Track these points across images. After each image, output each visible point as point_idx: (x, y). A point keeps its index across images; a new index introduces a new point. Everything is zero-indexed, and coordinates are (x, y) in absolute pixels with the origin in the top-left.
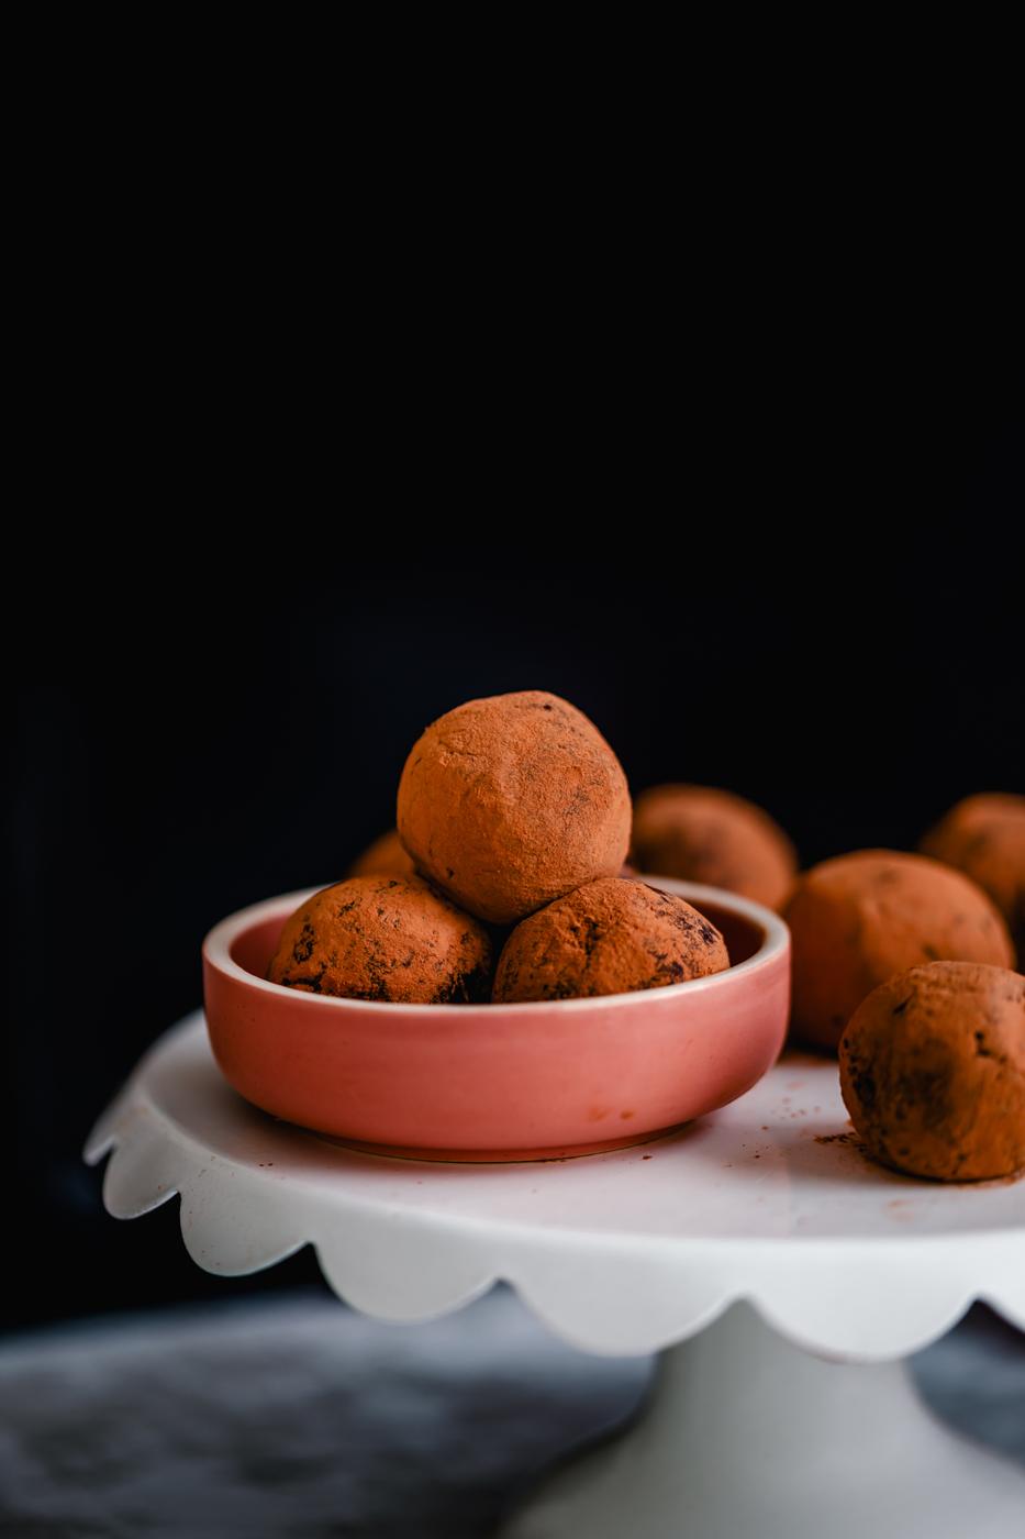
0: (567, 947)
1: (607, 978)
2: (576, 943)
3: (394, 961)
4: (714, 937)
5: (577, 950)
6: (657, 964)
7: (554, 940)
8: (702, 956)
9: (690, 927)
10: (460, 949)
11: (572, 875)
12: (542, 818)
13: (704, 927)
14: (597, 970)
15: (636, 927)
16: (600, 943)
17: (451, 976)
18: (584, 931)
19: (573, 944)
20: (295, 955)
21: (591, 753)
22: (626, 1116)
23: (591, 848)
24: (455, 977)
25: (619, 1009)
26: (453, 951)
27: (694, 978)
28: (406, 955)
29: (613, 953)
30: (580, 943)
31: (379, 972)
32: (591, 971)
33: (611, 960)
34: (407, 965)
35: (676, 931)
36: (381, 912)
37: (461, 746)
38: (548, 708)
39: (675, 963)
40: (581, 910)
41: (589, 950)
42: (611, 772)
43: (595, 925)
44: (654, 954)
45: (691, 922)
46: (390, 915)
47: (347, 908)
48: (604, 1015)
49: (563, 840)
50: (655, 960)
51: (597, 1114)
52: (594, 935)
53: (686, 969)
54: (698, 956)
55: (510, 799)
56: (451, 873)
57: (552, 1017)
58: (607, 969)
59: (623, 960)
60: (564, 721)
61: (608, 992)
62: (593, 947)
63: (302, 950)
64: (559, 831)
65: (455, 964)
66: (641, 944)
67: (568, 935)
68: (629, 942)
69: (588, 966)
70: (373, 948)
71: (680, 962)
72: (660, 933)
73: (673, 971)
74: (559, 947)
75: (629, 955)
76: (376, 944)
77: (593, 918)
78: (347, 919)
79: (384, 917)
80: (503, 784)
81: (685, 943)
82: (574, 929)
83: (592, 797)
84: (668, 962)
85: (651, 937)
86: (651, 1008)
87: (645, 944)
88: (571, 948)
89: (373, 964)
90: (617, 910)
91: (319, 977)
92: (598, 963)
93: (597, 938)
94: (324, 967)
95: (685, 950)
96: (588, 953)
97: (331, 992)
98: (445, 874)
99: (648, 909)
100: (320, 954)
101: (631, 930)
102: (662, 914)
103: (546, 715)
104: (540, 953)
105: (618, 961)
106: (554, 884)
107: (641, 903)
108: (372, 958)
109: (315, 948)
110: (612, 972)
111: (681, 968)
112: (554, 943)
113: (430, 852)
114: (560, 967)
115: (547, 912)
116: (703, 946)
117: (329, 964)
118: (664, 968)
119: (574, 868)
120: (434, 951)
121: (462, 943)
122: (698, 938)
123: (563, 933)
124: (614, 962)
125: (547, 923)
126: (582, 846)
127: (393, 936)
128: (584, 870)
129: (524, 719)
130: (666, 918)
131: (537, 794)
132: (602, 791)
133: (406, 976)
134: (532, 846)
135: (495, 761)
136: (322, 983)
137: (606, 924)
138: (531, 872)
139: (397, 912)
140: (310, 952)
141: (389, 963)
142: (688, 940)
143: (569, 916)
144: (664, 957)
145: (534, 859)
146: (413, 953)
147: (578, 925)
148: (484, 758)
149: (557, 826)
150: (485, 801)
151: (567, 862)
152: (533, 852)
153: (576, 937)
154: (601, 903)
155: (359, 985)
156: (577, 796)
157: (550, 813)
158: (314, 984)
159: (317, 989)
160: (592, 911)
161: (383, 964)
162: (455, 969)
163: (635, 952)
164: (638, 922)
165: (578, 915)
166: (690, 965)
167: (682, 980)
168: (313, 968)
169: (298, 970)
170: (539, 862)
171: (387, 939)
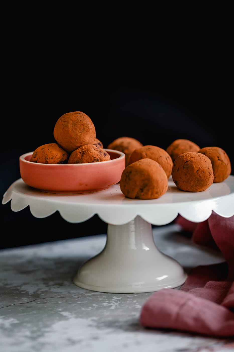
2: (80, 155)
3: (50, 158)
4: (106, 155)
5: (80, 156)
6: (94, 159)
7: (77, 154)
8: (103, 158)
9: (101, 153)
10: (62, 156)
11: (82, 144)
12: (76, 133)
13: (105, 153)
14: (83, 159)
15: (91, 152)
16: (84, 155)
17: (60, 161)
18: (82, 153)
20: (34, 157)
21: (86, 122)
22: (86, 185)
23: (85, 139)
24: (61, 161)
25: (84, 166)
26: (61, 157)
27: (101, 161)
28: (52, 157)
29: (86, 156)
30: (81, 155)
31: (47, 160)
32: (82, 160)
33: (85, 157)
34: (52, 159)
35: (98, 153)
36: (48, 149)
37: (63, 120)
38: (80, 114)
39: (97, 159)
40: (82, 149)
41: (82, 156)
42: (90, 125)
43: (84, 152)
44: (93, 157)
45: (102, 152)
46: (50, 150)
47: (43, 149)
48: (82, 166)
49: (80, 137)
50: (93, 158)
51: (81, 184)
52: (83, 153)
53: (99, 160)
54: (102, 158)
55: (70, 129)
56: (61, 143)
57: (72, 166)
58: (85, 159)
59: (88, 158)
60: (82, 116)
61: (84, 163)
62: (83, 155)
63: (35, 156)
64: (79, 135)
65: (61, 159)
66: (91, 155)
67: (79, 154)
68: (89, 155)
69: (81, 159)
71: (98, 159)
72: (95, 154)
73: (97, 160)
74: (77, 156)
75: (89, 157)
76: (47, 155)
77: (84, 151)
78: (43, 150)
79: (49, 150)
80: (69, 127)
81: (100, 156)
82: (80, 153)
83: (86, 129)
84: (96, 158)
85: (93, 154)
86: (91, 165)
87: (92, 155)
88: (79, 156)
89: (46, 158)
90: (88, 149)
91: (37, 161)
92: (83, 158)
93: (84, 154)
94: (38, 159)
95: (99, 157)
97: (39, 163)
98: (60, 143)
99: (94, 149)
100: (37, 157)
101: (89, 153)
102: (96, 150)
103: (79, 115)
104: (74, 157)
105: (87, 158)
106: (78, 145)
107: (93, 148)
108: (46, 157)
109: (37, 156)
110: (85, 160)
111: (98, 160)
112: (77, 155)
113: (58, 139)
114: (77, 159)
115: (77, 150)
116: (103, 156)
118: (95, 159)
119: (82, 142)
120: (57, 156)
121: (63, 155)
122: (103, 155)
123: (78, 153)
124: (86, 158)
125: (76, 152)
126: (83, 138)
127: (50, 154)
128: (84, 143)
129: (75, 116)
130: (97, 151)
131: (75, 129)
132: (88, 129)
133: (52, 160)
134: (74, 138)
135: (68, 123)
136: (37, 162)
137: (86, 151)
138: (74, 143)
139: (51, 150)
140: (36, 156)
141: (49, 158)
142: (101, 155)
143: (80, 150)
144: (95, 158)
145: (75, 140)
146: (53, 157)
147: (81, 152)
148: (67, 122)
149: (79, 134)
150: (66, 130)
151: (80, 141)
152: (74, 139)
153: (81, 154)
154: (86, 148)
155: (43, 162)
156: (83, 129)
157: (78, 132)
158: (36, 162)
159: (37, 163)
160: (84, 150)
161: (48, 158)
162: (61, 160)
163: (90, 156)
164: (91, 151)
165: (81, 150)
166: (100, 159)
167: (98, 162)
168: (36, 159)
169: (34, 160)
170: (75, 141)
171: (49, 154)
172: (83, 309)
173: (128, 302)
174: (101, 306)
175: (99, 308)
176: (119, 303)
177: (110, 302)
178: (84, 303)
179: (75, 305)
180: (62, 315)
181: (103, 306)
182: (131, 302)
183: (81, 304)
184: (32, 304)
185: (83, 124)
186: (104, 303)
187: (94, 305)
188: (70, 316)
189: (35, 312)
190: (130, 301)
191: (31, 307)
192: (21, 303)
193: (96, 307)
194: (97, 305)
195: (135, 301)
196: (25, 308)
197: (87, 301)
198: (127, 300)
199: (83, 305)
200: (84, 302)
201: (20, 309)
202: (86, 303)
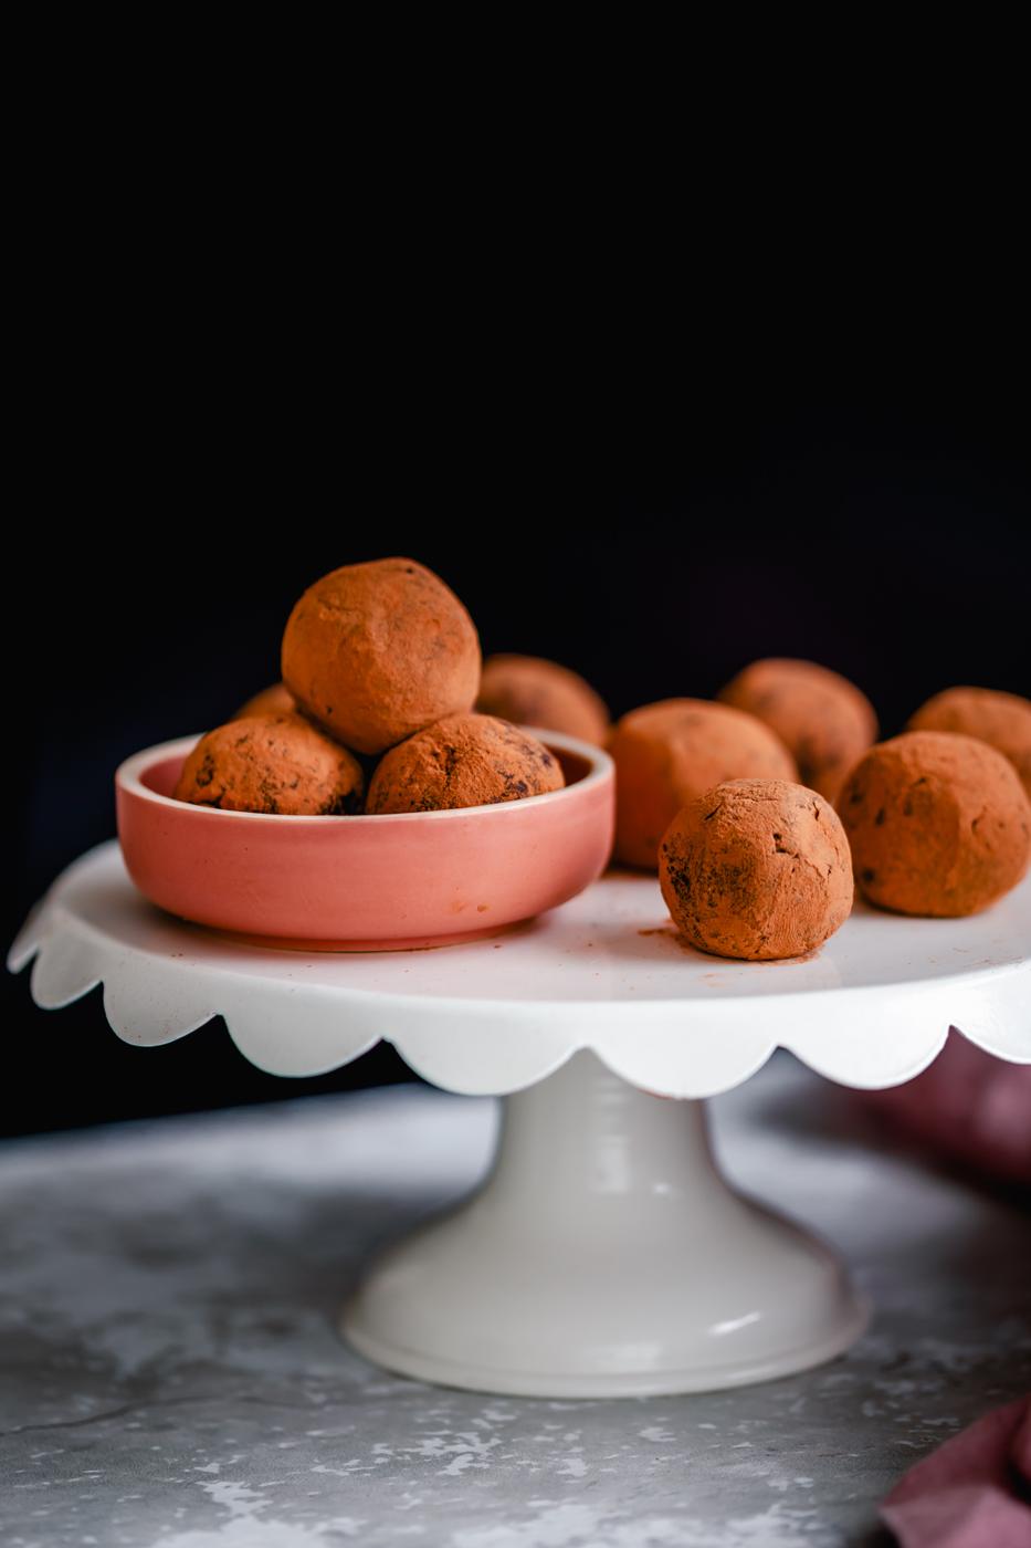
0: (430, 769)
1: (464, 794)
2: (438, 766)
3: (283, 784)
4: (551, 762)
5: (439, 772)
6: (506, 783)
7: (418, 763)
8: (542, 777)
9: (532, 753)
10: (338, 774)
11: (432, 711)
12: (407, 661)
13: (543, 754)
14: (456, 788)
15: (488, 752)
16: (458, 765)
17: (331, 796)
18: (444, 757)
19: (435, 767)
20: (199, 780)
21: (447, 608)
22: (482, 909)
23: (448, 688)
25: (475, 817)
26: (332, 776)
27: (536, 794)
28: (293, 779)
29: (469, 773)
30: (441, 766)
31: (271, 793)
32: (451, 788)
33: (467, 779)
34: (294, 787)
35: (521, 756)
36: (271, 743)
37: (337, 602)
38: (410, 571)
39: (521, 782)
40: (440, 739)
41: (449, 771)
42: (464, 625)
43: (453, 751)
44: (503, 774)
45: (532, 749)
46: (279, 746)
47: (243, 744)
48: (464, 823)
49: (426, 681)
50: (505, 779)
51: (457, 907)
52: (452, 759)
53: (530, 787)
55: (380, 647)
56: (330, 710)
58: (465, 786)
59: (477, 779)
60: (422, 582)
61: (465, 806)
62: (452, 769)
63: (205, 776)
64: (421, 673)
65: (334, 787)
66: (492, 766)
67: (431, 760)
68: (483, 764)
69: (448, 784)
70: (265, 774)
71: (525, 782)
72: (508, 757)
73: (519, 788)
74: (423, 769)
75: (483, 775)
76: (268, 770)
77: (451, 746)
78: (243, 749)
79: (272, 748)
80: (374, 634)
81: (528, 766)
82: (436, 755)
83: (449, 645)
84: (515, 781)
85: (501, 761)
86: (503, 817)
87: (496, 766)
88: (434, 770)
89: (265, 787)
90: (471, 738)
91: (221, 798)
92: (456, 781)
93: (455, 762)
94: (224, 790)
95: (529, 772)
96: (448, 774)
97: (231, 807)
98: (325, 711)
100: (220, 779)
101: (484, 755)
102: (509, 742)
103: (409, 578)
104: (407, 775)
105: (473, 780)
106: (417, 718)
107: (492, 733)
108: (265, 781)
109: (215, 774)
110: (468, 789)
111: (525, 786)
112: (419, 766)
113: (311, 692)
114: (425, 786)
115: (412, 742)
116: (544, 768)
117: (228, 787)
118: (512, 786)
119: (434, 705)
120: (316, 775)
121: (339, 770)
122: (539, 763)
123: (426, 758)
124: (470, 781)
125: (413, 750)
126: (440, 686)
127: (282, 763)
128: (443, 707)
129: (391, 580)
130: (512, 745)
131: (403, 643)
132: (457, 640)
133: (294, 795)
134: (399, 686)
135: (367, 615)
136: (222, 803)
137: (463, 749)
138: (398, 708)
139: (285, 744)
140: (211, 777)
141: (279, 785)
142: (531, 764)
143: (431, 744)
144: (512, 777)
145: (401, 697)
146: (299, 777)
147: (439, 751)
148: (357, 612)
149: (420, 669)
150: (359, 648)
151: (428, 699)
152: (400, 691)
153: (438, 761)
154: (458, 733)
155: (254, 803)
156: (436, 644)
157: (414, 659)
158: (216, 804)
159: (218, 807)
160: (450, 740)
161: (274, 786)
162: (334, 790)
163: (487, 772)
164: (490, 748)
165: (439, 743)
166: (533, 784)
167: (527, 796)
168: (214, 790)
169: (201, 793)
170: (406, 700)
171: (278, 766)
172: (320, 1469)
173: (539, 1439)
174: (407, 1457)
175: (394, 1466)
176: (495, 1441)
177: (455, 1438)
178: (335, 1438)
179: (292, 1444)
180: (206, 1500)
181: (416, 1456)
182: (551, 1439)
183: (323, 1441)
184: (106, 1431)
185: (436, 622)
186: (427, 1443)
187: (378, 1448)
188: (238, 1507)
189: (94, 1475)
190: (549, 1434)
191: (90, 1446)
192: (56, 1420)
193: (380, 1461)
194: (389, 1452)
195: (570, 1437)
196: (61, 1451)
197: (353, 1428)
198: (538, 1430)
199: (328, 1450)
200: (342, 1430)
201: (37, 1455)
202: (346, 1436)
